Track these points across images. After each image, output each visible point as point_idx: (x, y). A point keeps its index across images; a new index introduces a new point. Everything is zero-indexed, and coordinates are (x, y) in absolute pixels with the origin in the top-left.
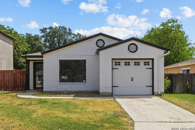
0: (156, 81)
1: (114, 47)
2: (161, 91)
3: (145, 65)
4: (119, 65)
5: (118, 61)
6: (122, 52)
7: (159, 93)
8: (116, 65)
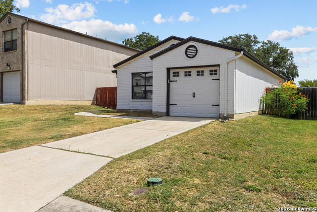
0: (223, 97)
1: (169, 52)
2: (229, 113)
3: (211, 74)
4: (178, 76)
5: (176, 71)
6: (177, 58)
7: (225, 115)
8: (174, 76)
